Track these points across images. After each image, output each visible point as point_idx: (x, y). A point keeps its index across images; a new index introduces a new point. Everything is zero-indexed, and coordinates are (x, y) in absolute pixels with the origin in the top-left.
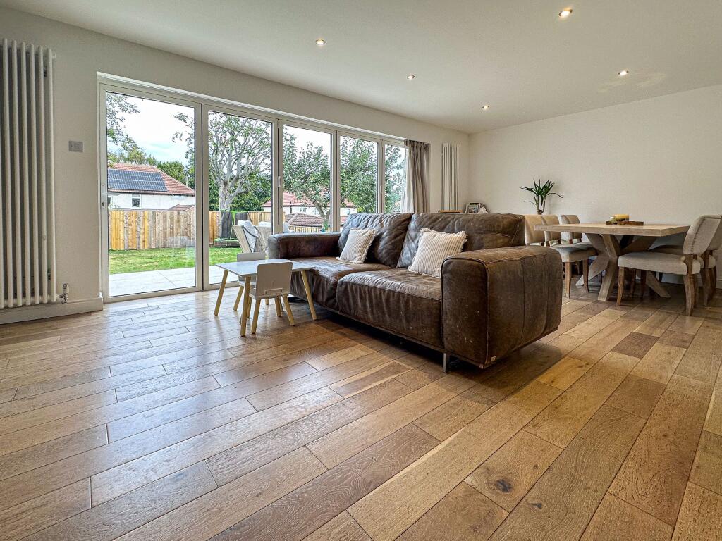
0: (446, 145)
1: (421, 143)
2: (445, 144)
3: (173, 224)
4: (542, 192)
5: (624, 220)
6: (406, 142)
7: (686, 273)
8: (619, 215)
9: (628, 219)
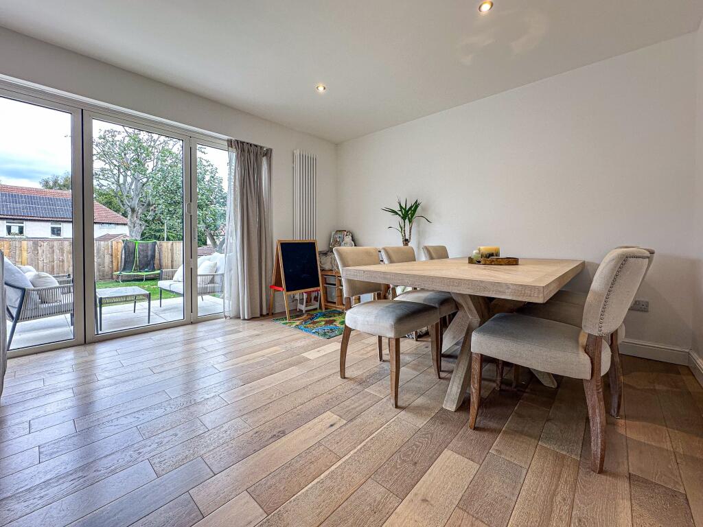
0: (297, 153)
1: (256, 146)
2: (295, 152)
3: (63, 255)
4: (409, 213)
5: (492, 255)
6: (230, 143)
7: (588, 377)
8: (485, 248)
9: (497, 254)
